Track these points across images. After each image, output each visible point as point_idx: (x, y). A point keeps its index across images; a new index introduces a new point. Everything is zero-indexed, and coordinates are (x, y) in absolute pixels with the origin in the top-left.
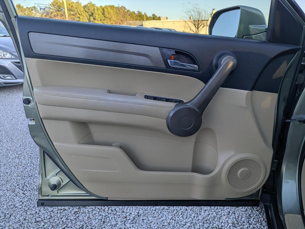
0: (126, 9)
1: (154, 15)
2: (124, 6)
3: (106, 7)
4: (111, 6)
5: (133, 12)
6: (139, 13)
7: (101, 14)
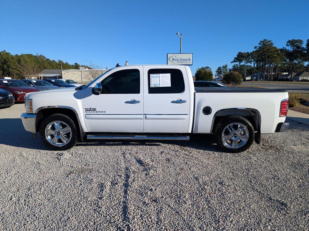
0: (46, 58)
1: (76, 64)
2: (43, 55)
3: (22, 56)
4: (29, 55)
5: (53, 60)
6: (60, 62)
7: (16, 62)
